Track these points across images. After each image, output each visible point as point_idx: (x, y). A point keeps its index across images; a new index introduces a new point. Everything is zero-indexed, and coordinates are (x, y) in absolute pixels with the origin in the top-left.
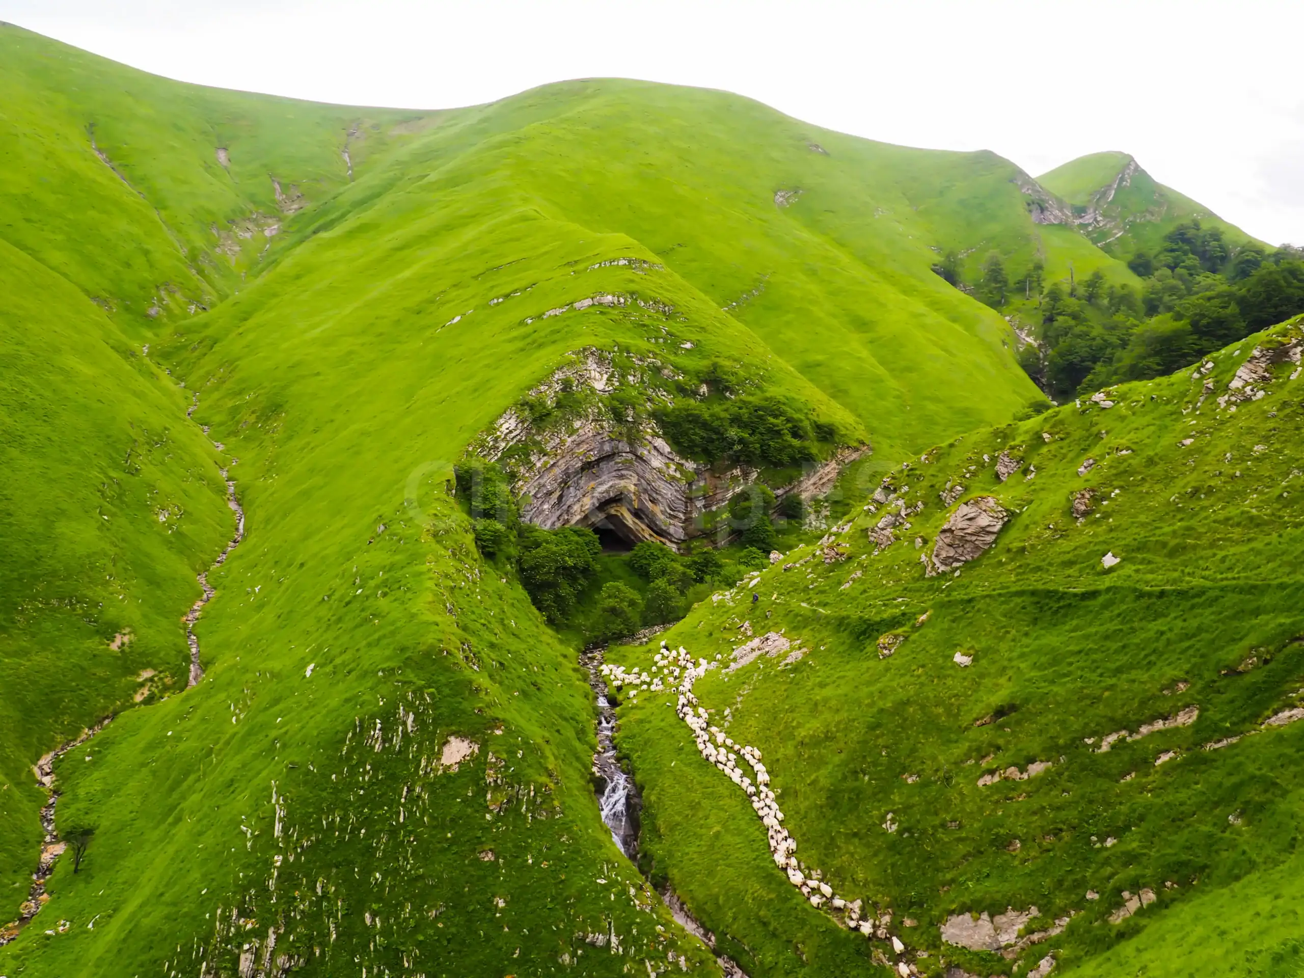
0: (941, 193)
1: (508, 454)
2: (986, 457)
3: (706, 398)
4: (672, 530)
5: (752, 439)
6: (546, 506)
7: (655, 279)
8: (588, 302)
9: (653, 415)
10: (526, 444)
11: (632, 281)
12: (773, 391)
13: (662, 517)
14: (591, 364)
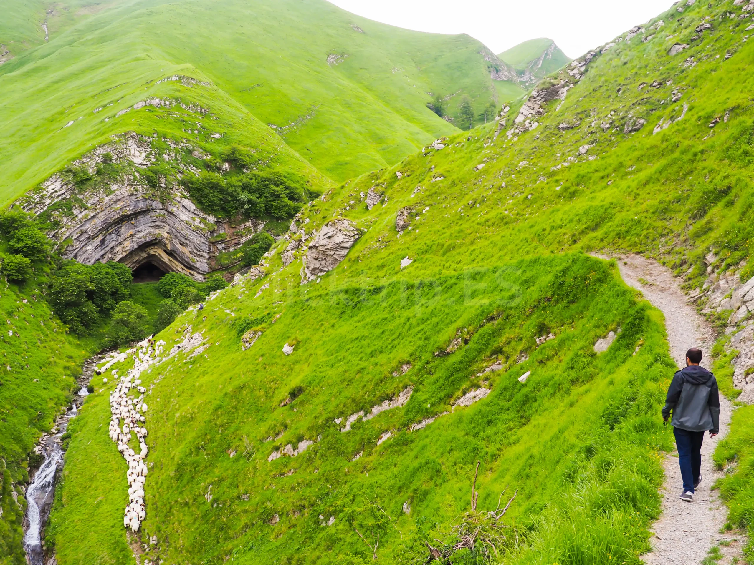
0: (436, 59)
1: (54, 207)
2: (362, 194)
3: (227, 172)
4: (198, 265)
5: (258, 201)
6: (89, 247)
7: (200, 91)
8: (142, 104)
9: (183, 183)
10: (70, 200)
11: (179, 91)
12: (280, 169)
13: (190, 256)
14: (132, 145)
